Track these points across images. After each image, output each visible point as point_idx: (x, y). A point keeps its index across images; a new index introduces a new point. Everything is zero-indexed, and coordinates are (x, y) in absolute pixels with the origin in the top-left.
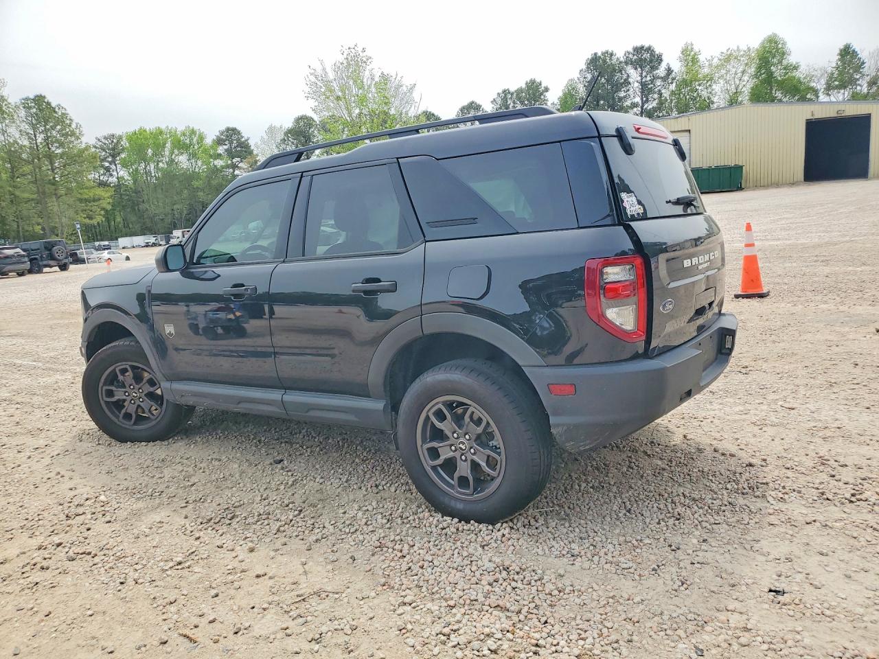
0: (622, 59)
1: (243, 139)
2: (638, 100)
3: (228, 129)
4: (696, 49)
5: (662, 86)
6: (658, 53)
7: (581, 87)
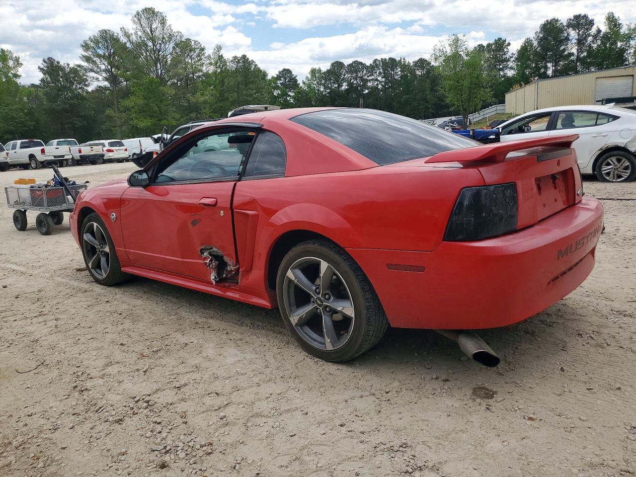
0: (565, 24)
1: (293, 77)
3: (284, 70)
4: (616, 16)
5: (593, 41)
6: (591, 19)
7: (535, 43)
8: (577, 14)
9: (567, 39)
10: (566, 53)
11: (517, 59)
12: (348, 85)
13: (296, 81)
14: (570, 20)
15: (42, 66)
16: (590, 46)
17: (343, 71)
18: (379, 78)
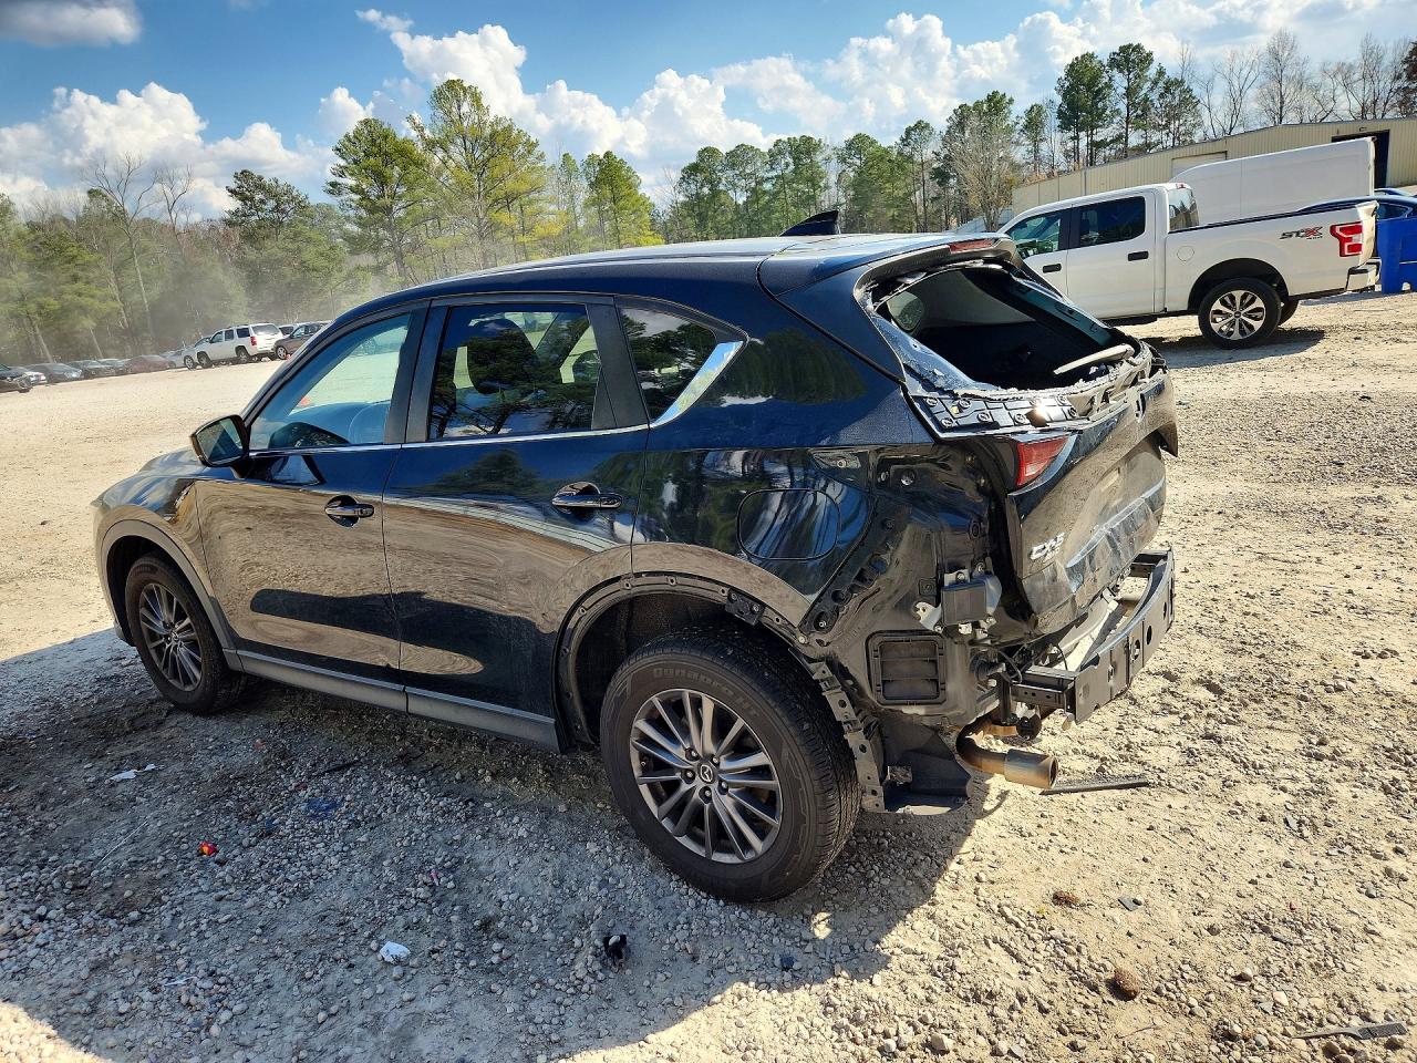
0: (1105, 63)
2: (1122, 107)
5: (1152, 89)
6: (1147, 51)
7: (1059, 100)
8: (1126, 44)
9: (1108, 86)
10: (1108, 112)
11: (1026, 127)
14: (1114, 54)
15: (233, 186)
16: (1146, 99)
17: (719, 165)
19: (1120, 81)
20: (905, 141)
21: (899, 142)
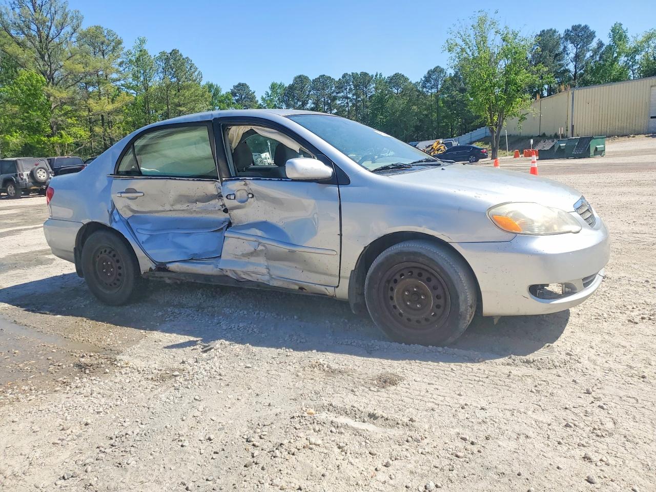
0: (562, 36)
1: (250, 92)
3: (240, 84)
4: (624, 28)
6: (592, 30)
8: (576, 24)
9: (564, 52)
12: (314, 103)
13: (254, 97)
14: (568, 31)
17: (308, 87)
18: (350, 96)
19: (572, 50)
20: (427, 79)
21: (423, 79)
